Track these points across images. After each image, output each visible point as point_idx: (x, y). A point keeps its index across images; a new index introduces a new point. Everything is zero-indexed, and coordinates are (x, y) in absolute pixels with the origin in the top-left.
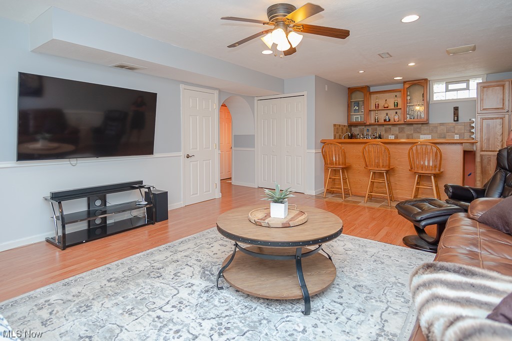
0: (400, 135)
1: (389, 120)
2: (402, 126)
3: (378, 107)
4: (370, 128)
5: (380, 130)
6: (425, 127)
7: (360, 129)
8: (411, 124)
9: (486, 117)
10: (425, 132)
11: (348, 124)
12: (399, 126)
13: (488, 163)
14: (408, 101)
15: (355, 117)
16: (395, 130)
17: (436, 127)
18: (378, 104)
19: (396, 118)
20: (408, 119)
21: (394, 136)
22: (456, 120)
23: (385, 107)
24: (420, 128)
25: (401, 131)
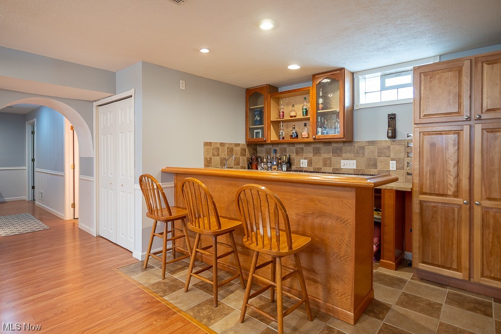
1: (297, 136)
2: (315, 146)
3: (283, 116)
4: (278, 148)
5: (291, 152)
6: (347, 147)
7: (266, 149)
8: (326, 143)
9: (429, 129)
10: (348, 155)
11: (246, 142)
12: (310, 146)
13: (433, 217)
14: (321, 106)
15: (255, 131)
16: (309, 151)
17: (363, 148)
18: (283, 112)
20: (320, 134)
21: (306, 161)
22: (393, 135)
23: (291, 117)
24: (341, 150)
25: (317, 152)
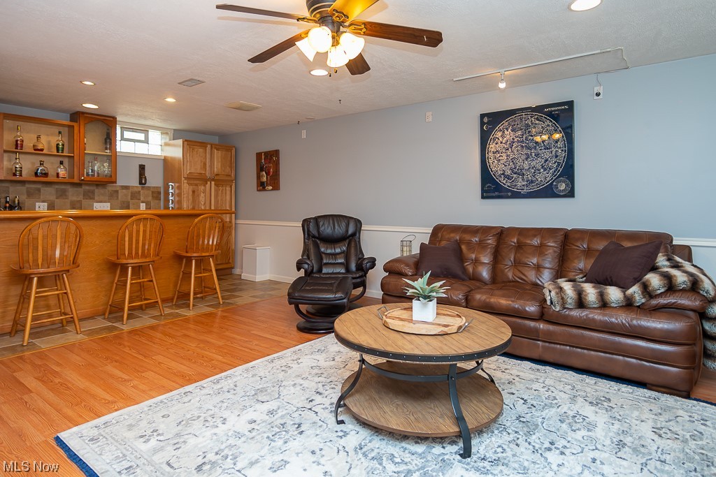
0: (58, 202)
1: (46, 174)
2: (63, 187)
3: (22, 147)
6: (100, 190)
8: (78, 185)
9: (192, 182)
10: (101, 197)
12: (57, 187)
16: (49, 193)
17: (117, 192)
18: (22, 141)
19: (62, 172)
21: (46, 204)
22: (145, 182)
23: (36, 150)
24: (93, 192)
25: (61, 194)
